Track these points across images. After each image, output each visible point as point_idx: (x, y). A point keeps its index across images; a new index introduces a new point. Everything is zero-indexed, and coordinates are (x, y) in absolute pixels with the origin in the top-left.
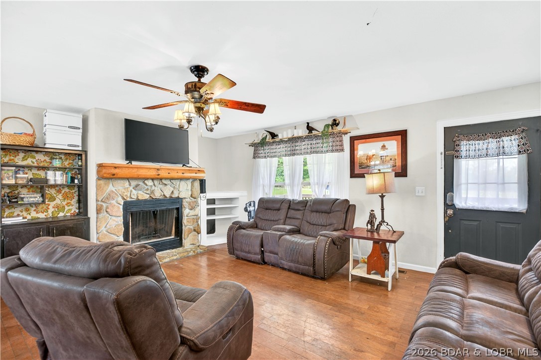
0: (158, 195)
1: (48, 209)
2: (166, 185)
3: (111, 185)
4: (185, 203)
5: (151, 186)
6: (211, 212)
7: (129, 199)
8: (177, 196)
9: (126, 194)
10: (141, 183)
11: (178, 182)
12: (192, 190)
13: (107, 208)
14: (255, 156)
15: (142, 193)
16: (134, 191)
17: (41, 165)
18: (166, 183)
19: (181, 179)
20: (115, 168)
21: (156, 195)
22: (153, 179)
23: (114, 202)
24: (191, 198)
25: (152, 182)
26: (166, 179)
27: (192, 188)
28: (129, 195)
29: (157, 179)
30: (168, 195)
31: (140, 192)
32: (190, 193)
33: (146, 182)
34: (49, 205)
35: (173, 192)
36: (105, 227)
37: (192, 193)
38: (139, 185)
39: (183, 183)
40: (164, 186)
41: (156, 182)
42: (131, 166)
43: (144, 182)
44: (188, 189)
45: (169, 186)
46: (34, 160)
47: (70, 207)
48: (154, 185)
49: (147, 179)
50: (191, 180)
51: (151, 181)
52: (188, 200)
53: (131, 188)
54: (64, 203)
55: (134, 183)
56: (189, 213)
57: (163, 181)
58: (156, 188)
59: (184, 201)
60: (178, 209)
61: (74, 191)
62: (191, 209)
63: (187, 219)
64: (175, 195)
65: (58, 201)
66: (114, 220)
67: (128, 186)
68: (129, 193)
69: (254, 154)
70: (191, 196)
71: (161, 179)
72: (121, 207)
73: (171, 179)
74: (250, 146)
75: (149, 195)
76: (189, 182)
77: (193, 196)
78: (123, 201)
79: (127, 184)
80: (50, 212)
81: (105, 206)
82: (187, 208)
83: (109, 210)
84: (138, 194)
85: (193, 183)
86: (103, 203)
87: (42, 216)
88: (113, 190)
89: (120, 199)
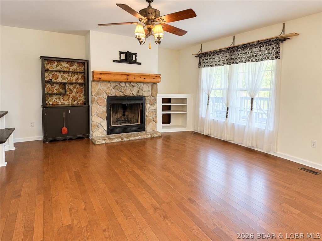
0: (128, 93)
1: (69, 98)
2: (133, 86)
3: (99, 85)
4: (147, 100)
5: (124, 87)
6: (165, 108)
7: (110, 95)
8: (141, 95)
9: (108, 91)
11: (142, 84)
12: (152, 91)
13: (98, 100)
14: (200, 65)
15: (119, 92)
16: (113, 89)
17: (65, 70)
18: (134, 85)
19: (144, 83)
20: (101, 74)
22: (125, 82)
23: (101, 96)
24: (151, 97)
25: (125, 84)
26: (134, 82)
27: (152, 89)
28: (110, 93)
29: (127, 82)
30: (135, 94)
31: (117, 91)
32: (150, 93)
33: (121, 84)
34: (69, 96)
35: (138, 92)
36: (97, 112)
38: (117, 85)
39: (145, 85)
41: (127, 84)
42: (110, 73)
43: (119, 84)
44: (149, 90)
45: (136, 87)
46: (62, 67)
47: (81, 98)
48: (126, 86)
49: (121, 82)
51: (123, 83)
52: (149, 98)
53: (111, 88)
54: (78, 95)
55: (113, 84)
56: (150, 108)
57: (132, 84)
58: (127, 88)
59: (146, 98)
60: (142, 104)
61: (82, 87)
62: (151, 105)
63: (149, 112)
64: (140, 94)
65: (74, 94)
66: (101, 108)
67: (110, 86)
68: (110, 91)
69: (199, 63)
70: (151, 95)
71: (130, 82)
72: (106, 100)
73: (137, 82)
74: (195, 56)
75: (122, 93)
76: (150, 85)
77: (153, 95)
78: (106, 96)
79: (109, 85)
80: (70, 101)
81: (96, 98)
82: (148, 104)
83: (98, 102)
84: (115, 92)
85: (153, 85)
86: (95, 97)
87: (66, 102)
88: (101, 89)
89: (105, 94)
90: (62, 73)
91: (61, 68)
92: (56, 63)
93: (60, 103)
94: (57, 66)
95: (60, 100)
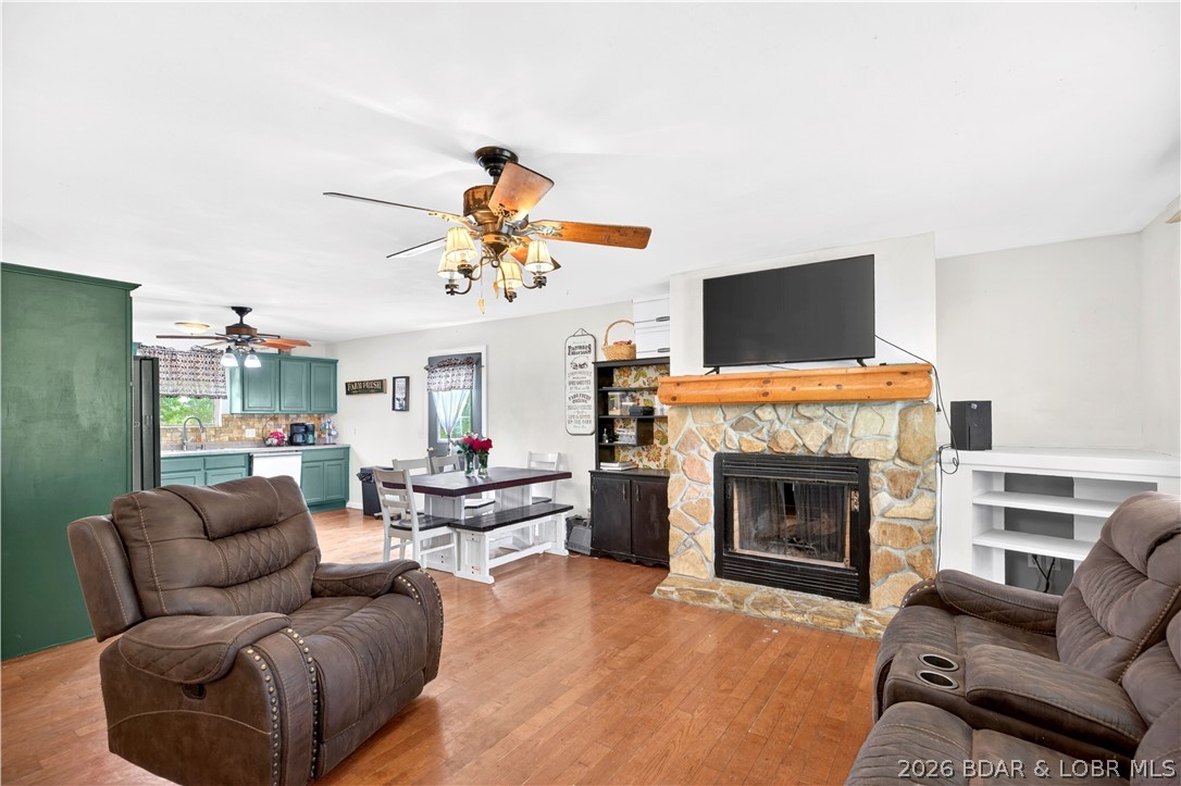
0: (786, 445)
1: (660, 455)
2: (810, 419)
3: (690, 418)
4: (875, 475)
5: (772, 422)
7: (723, 450)
8: (843, 451)
9: (713, 437)
10: (748, 415)
11: (850, 412)
12: (899, 437)
13: (684, 462)
15: (750, 438)
16: (731, 432)
17: (652, 386)
18: (806, 414)
19: (863, 402)
20: (678, 384)
21: (781, 444)
23: (694, 452)
24: (898, 461)
25: (774, 413)
27: (900, 432)
28: (721, 443)
30: (816, 447)
31: (745, 435)
32: (893, 446)
33: (758, 412)
34: (660, 449)
35: (830, 438)
36: (681, 500)
37: (899, 444)
38: (743, 418)
39: (867, 414)
40: (804, 421)
41: (782, 411)
42: (718, 377)
43: (754, 412)
44: (885, 431)
45: (819, 423)
46: (645, 380)
48: (779, 419)
49: (762, 404)
50: (899, 406)
51: (770, 409)
52: (890, 466)
53: (727, 426)
55: (733, 415)
56: (890, 507)
57: (803, 410)
58: (784, 428)
59: (873, 467)
62: (900, 497)
63: (882, 523)
64: (841, 448)
66: (694, 489)
67: (722, 421)
68: (722, 436)
70: (899, 454)
71: (785, 404)
72: (710, 465)
73: (826, 404)
75: (765, 444)
76: (892, 412)
77: (905, 455)
78: (713, 454)
79: (718, 415)
80: (662, 461)
81: (680, 457)
82: (882, 490)
83: (686, 468)
84: (740, 439)
85: (906, 414)
86: (676, 453)
87: (653, 465)
88: (694, 429)
89: (705, 447)
90: (646, 393)
91: (644, 383)
92: (634, 373)
93: (641, 466)
94: (636, 378)
95: (641, 460)
